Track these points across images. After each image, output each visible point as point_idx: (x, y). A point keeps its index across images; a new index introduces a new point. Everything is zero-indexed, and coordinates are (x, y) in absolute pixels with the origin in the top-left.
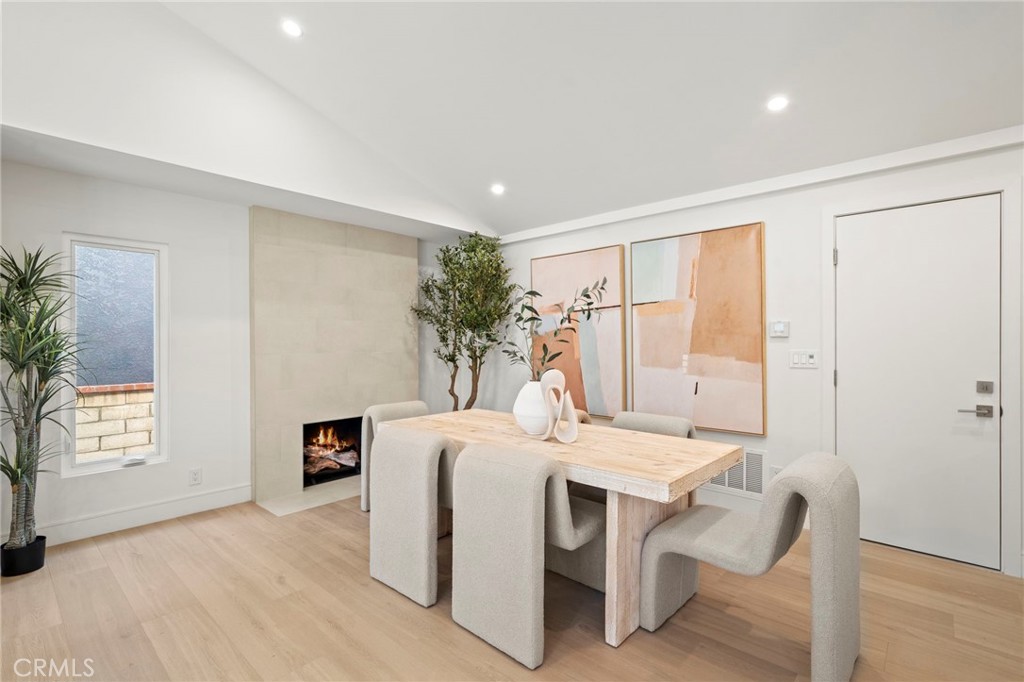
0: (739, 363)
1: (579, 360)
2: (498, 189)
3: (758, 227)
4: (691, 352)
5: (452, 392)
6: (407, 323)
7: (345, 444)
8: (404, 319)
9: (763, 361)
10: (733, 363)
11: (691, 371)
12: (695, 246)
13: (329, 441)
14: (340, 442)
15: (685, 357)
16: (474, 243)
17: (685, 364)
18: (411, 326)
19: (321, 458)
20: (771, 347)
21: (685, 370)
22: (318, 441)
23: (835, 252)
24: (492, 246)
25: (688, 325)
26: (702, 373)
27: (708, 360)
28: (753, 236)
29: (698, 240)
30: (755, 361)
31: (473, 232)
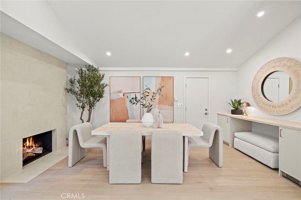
0: (169, 107)
1: (127, 107)
2: (109, 54)
3: (173, 78)
4: (158, 104)
5: (81, 119)
6: (63, 94)
7: (37, 146)
8: (62, 92)
10: (168, 107)
11: (158, 109)
12: (160, 80)
13: (31, 144)
14: (35, 144)
15: (157, 105)
16: (90, 68)
17: (157, 107)
18: (64, 95)
19: (28, 153)
20: (175, 103)
22: (26, 144)
23: (186, 85)
24: (96, 70)
25: (158, 98)
26: (161, 109)
27: (162, 106)
30: (172, 106)
31: (91, 64)
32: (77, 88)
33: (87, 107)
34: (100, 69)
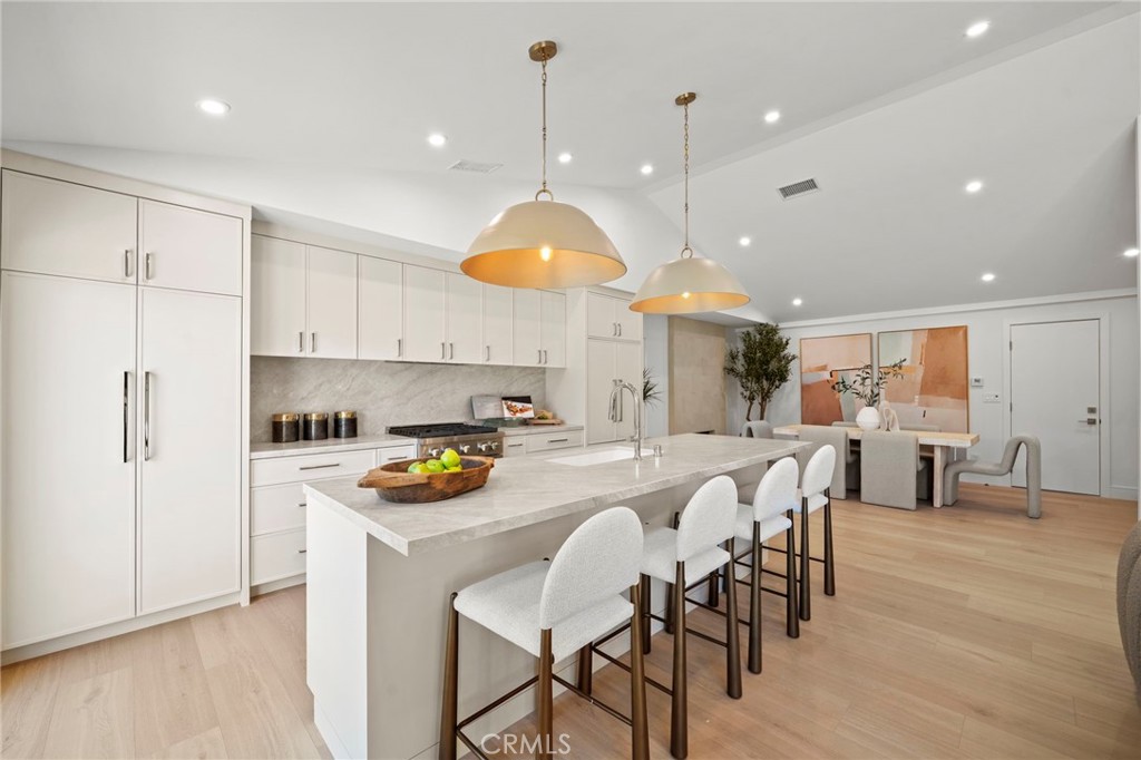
0: (951, 399)
1: (838, 399)
2: (797, 302)
3: (965, 329)
4: (920, 394)
5: (748, 420)
6: (721, 377)
9: (967, 399)
10: (949, 399)
11: (920, 404)
12: (924, 338)
15: (917, 397)
16: (761, 327)
17: (917, 400)
18: (723, 378)
20: (972, 392)
21: (916, 404)
23: (1011, 343)
24: (774, 331)
25: (919, 379)
26: (928, 405)
27: (932, 398)
28: (961, 333)
29: (925, 334)
30: (963, 399)
31: (764, 322)
32: (740, 366)
33: (758, 400)
34: (781, 325)
